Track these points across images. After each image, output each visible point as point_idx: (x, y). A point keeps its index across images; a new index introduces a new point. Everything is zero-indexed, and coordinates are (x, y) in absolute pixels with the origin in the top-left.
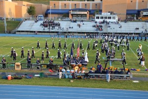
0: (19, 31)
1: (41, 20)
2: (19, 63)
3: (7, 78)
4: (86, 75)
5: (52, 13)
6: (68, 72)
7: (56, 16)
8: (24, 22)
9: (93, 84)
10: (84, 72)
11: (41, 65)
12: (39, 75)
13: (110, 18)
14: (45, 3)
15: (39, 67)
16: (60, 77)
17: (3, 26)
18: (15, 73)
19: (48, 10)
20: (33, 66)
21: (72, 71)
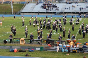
0: (23, 13)
2: (23, 39)
3: (13, 51)
6: (64, 46)
8: (27, 5)
11: (41, 40)
15: (40, 42)
16: (58, 50)
17: (10, 8)
18: (20, 47)
20: (34, 41)
21: (68, 46)
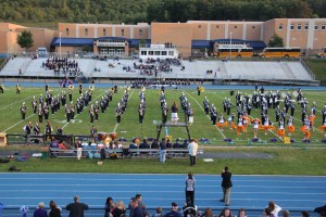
0: (3, 77)
1: (43, 56)
2: (3, 134)
4: (125, 152)
5: (63, 45)
6: (93, 147)
7: (71, 49)
8: (11, 61)
9: (136, 167)
10: (120, 146)
12: (40, 155)
13: (164, 53)
14: (50, 28)
16: (79, 156)
19: (56, 39)
21: (101, 145)
